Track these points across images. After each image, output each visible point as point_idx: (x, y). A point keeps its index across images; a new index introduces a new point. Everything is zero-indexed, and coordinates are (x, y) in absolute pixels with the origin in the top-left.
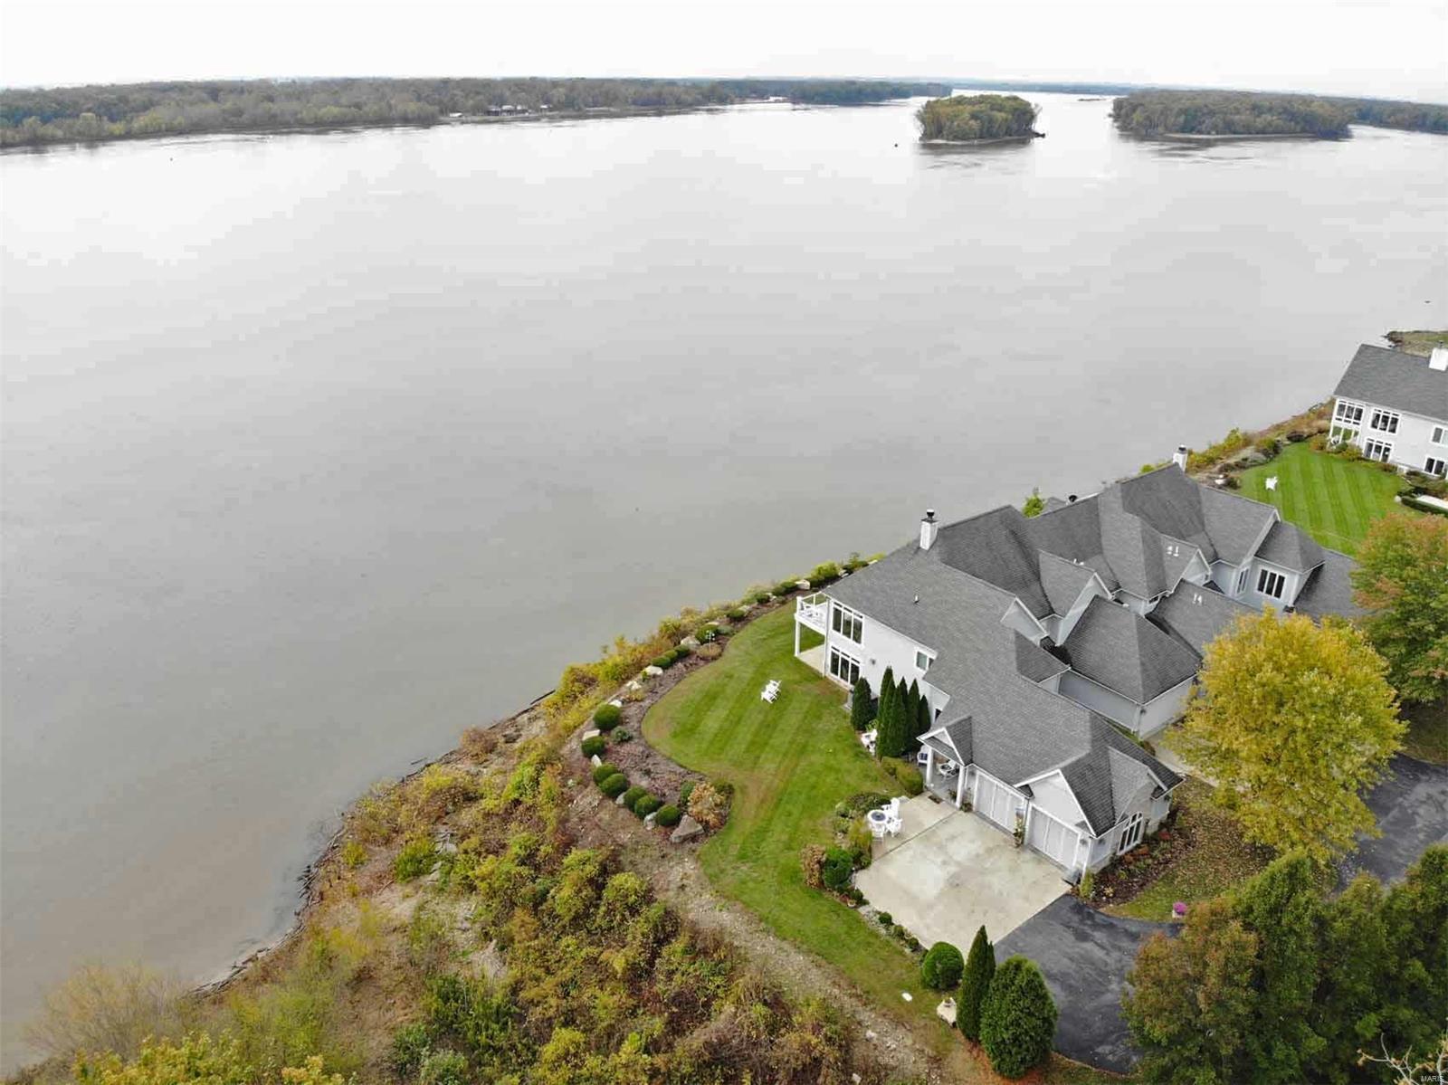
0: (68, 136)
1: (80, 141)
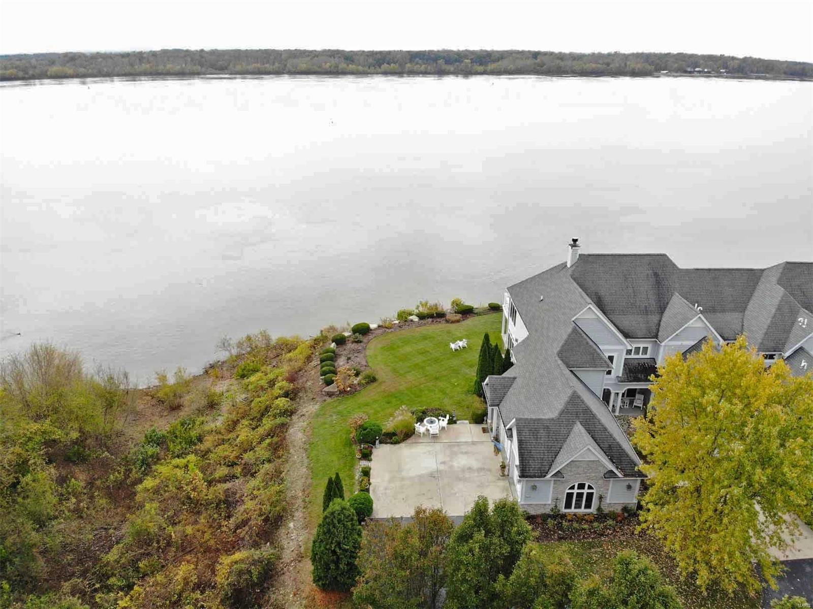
0: (456, 71)
1: (461, 74)
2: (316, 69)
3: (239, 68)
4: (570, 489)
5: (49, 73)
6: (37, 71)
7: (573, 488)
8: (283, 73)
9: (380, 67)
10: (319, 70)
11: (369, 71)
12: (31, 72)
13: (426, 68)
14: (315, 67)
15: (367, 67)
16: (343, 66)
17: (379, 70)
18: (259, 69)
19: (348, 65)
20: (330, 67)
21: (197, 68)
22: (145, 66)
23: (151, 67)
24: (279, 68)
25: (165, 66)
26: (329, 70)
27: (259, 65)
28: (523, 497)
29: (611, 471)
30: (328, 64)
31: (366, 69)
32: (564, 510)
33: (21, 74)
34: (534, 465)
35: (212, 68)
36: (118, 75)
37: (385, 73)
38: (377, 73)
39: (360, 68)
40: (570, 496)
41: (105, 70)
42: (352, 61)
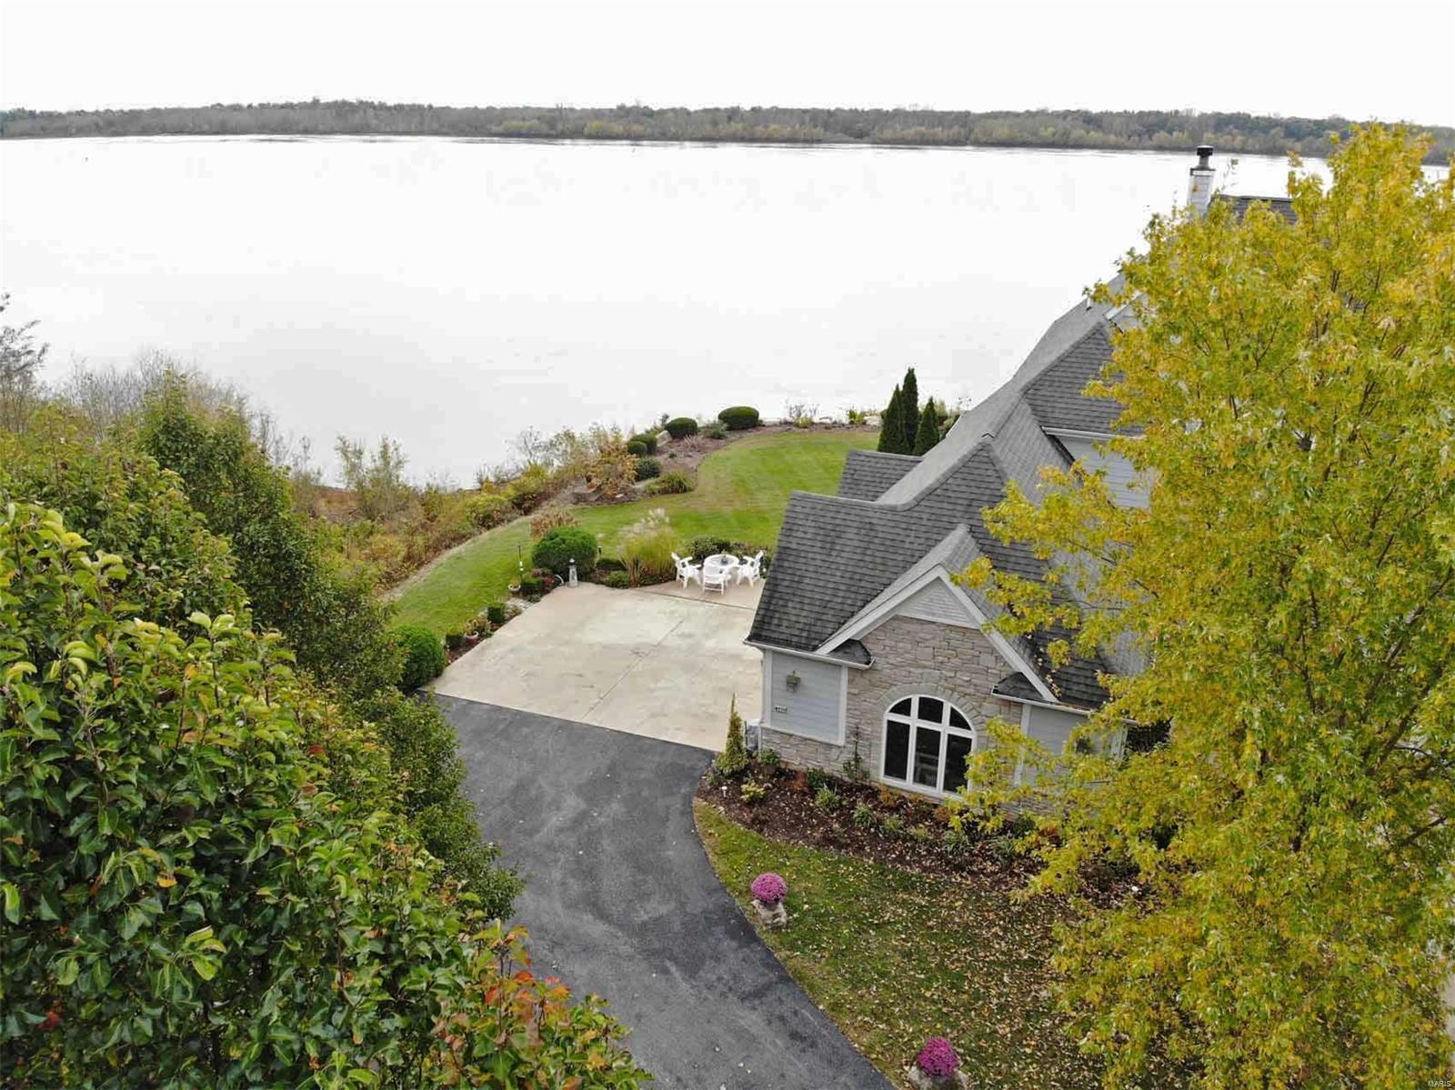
2: (1027, 137)
3: (888, 134)
4: (894, 710)
5: (586, 131)
6: (570, 126)
7: (903, 708)
8: (964, 144)
9: (1150, 137)
10: (1030, 138)
11: (1128, 144)
12: (560, 127)
13: (1244, 142)
14: (1025, 134)
15: (1125, 137)
16: (1078, 133)
17: (1150, 143)
18: (923, 135)
19: (1088, 132)
20: (1054, 134)
21: (819, 131)
22: (736, 126)
23: (745, 129)
24: (959, 133)
25: (767, 127)
26: (1051, 140)
27: (923, 129)
28: (769, 709)
29: (1020, 677)
30: (1051, 130)
31: (1122, 140)
32: (881, 778)
33: (545, 129)
34: (796, 615)
35: (845, 133)
36: (692, 139)
37: (1160, 148)
38: (1144, 149)
39: (1112, 138)
40: (897, 735)
41: (673, 129)
42: (1100, 127)
